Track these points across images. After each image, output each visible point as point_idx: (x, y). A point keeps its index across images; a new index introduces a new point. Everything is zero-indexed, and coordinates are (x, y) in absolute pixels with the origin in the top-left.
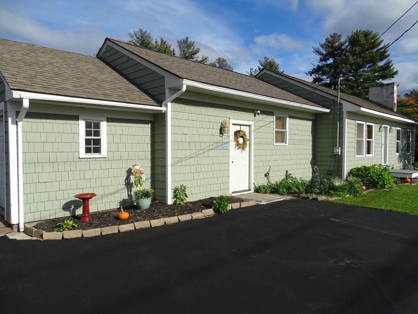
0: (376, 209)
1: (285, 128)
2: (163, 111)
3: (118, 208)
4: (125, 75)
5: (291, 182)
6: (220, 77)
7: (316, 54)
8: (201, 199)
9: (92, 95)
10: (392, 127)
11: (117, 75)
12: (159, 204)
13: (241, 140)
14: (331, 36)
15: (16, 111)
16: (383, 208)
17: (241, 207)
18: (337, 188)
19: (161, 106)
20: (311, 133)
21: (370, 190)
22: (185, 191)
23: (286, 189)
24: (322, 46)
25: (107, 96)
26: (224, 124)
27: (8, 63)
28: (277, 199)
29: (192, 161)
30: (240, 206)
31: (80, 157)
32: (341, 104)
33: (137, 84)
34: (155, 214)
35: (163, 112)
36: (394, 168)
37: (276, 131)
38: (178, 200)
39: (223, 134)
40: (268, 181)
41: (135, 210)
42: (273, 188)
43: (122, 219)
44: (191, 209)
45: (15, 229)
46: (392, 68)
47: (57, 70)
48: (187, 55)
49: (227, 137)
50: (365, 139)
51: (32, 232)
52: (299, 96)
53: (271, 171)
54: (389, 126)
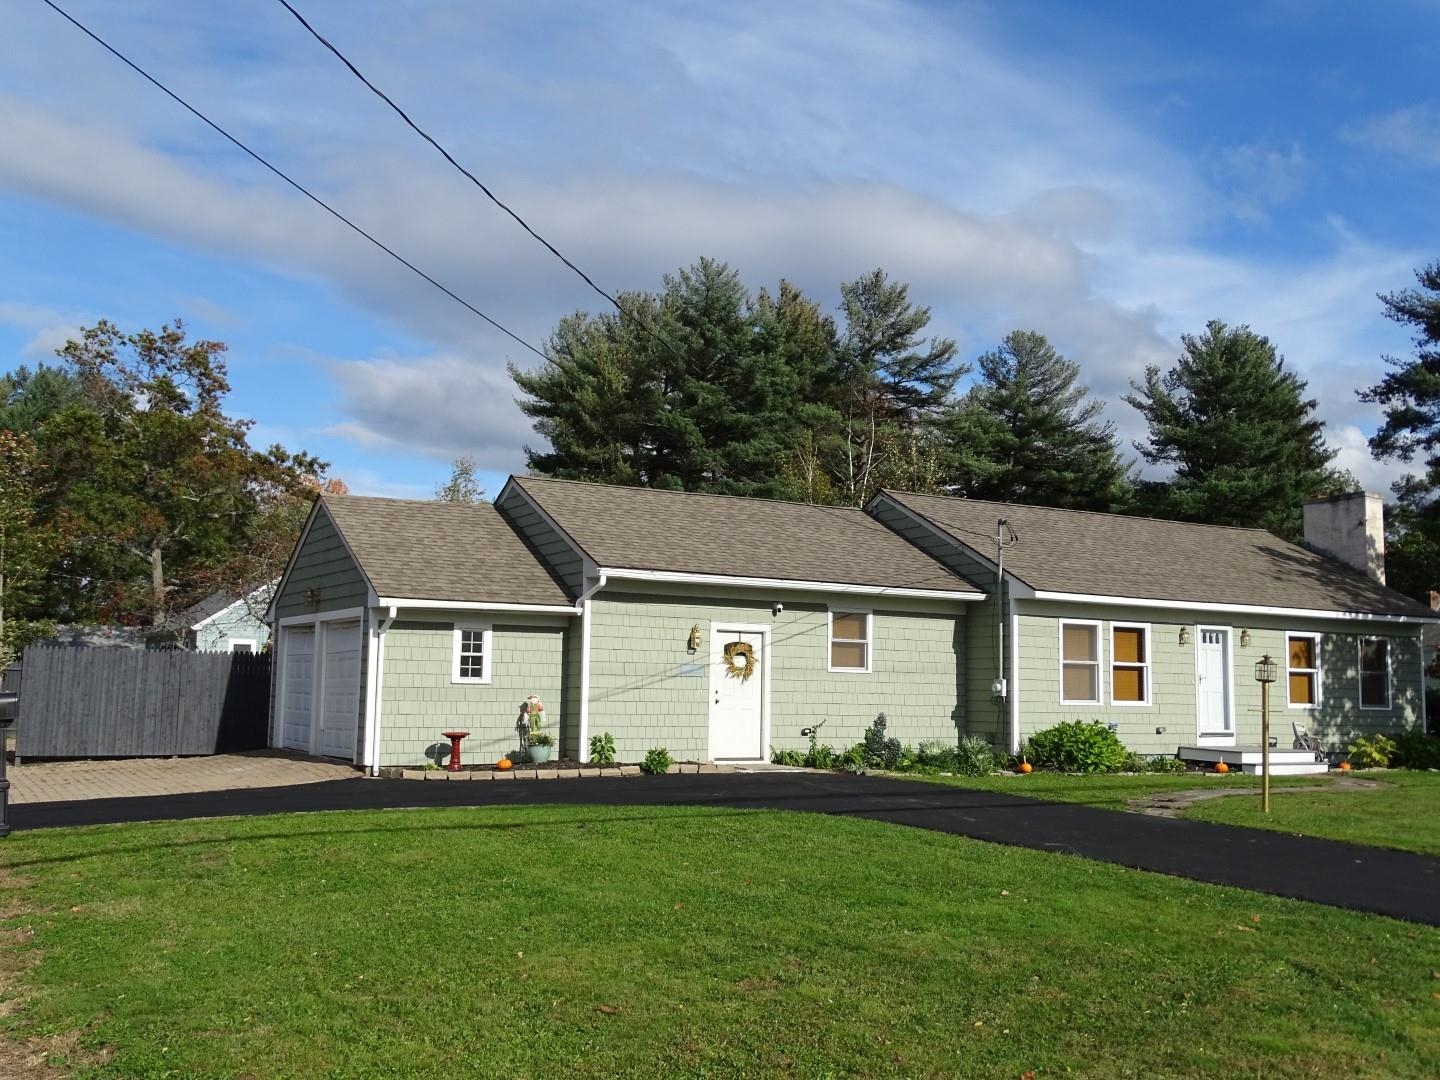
1: (863, 637)
2: (576, 612)
13: (740, 662)
15: (378, 621)
17: (700, 772)
19: (574, 606)
22: (612, 744)
26: (695, 631)
29: (628, 696)
31: (452, 683)
35: (579, 614)
37: (833, 643)
38: (598, 756)
39: (694, 649)
40: (810, 744)
41: (524, 760)
43: (502, 768)
45: (368, 771)
48: (879, 337)
49: (707, 655)
50: (1105, 661)
54: (1236, 628)
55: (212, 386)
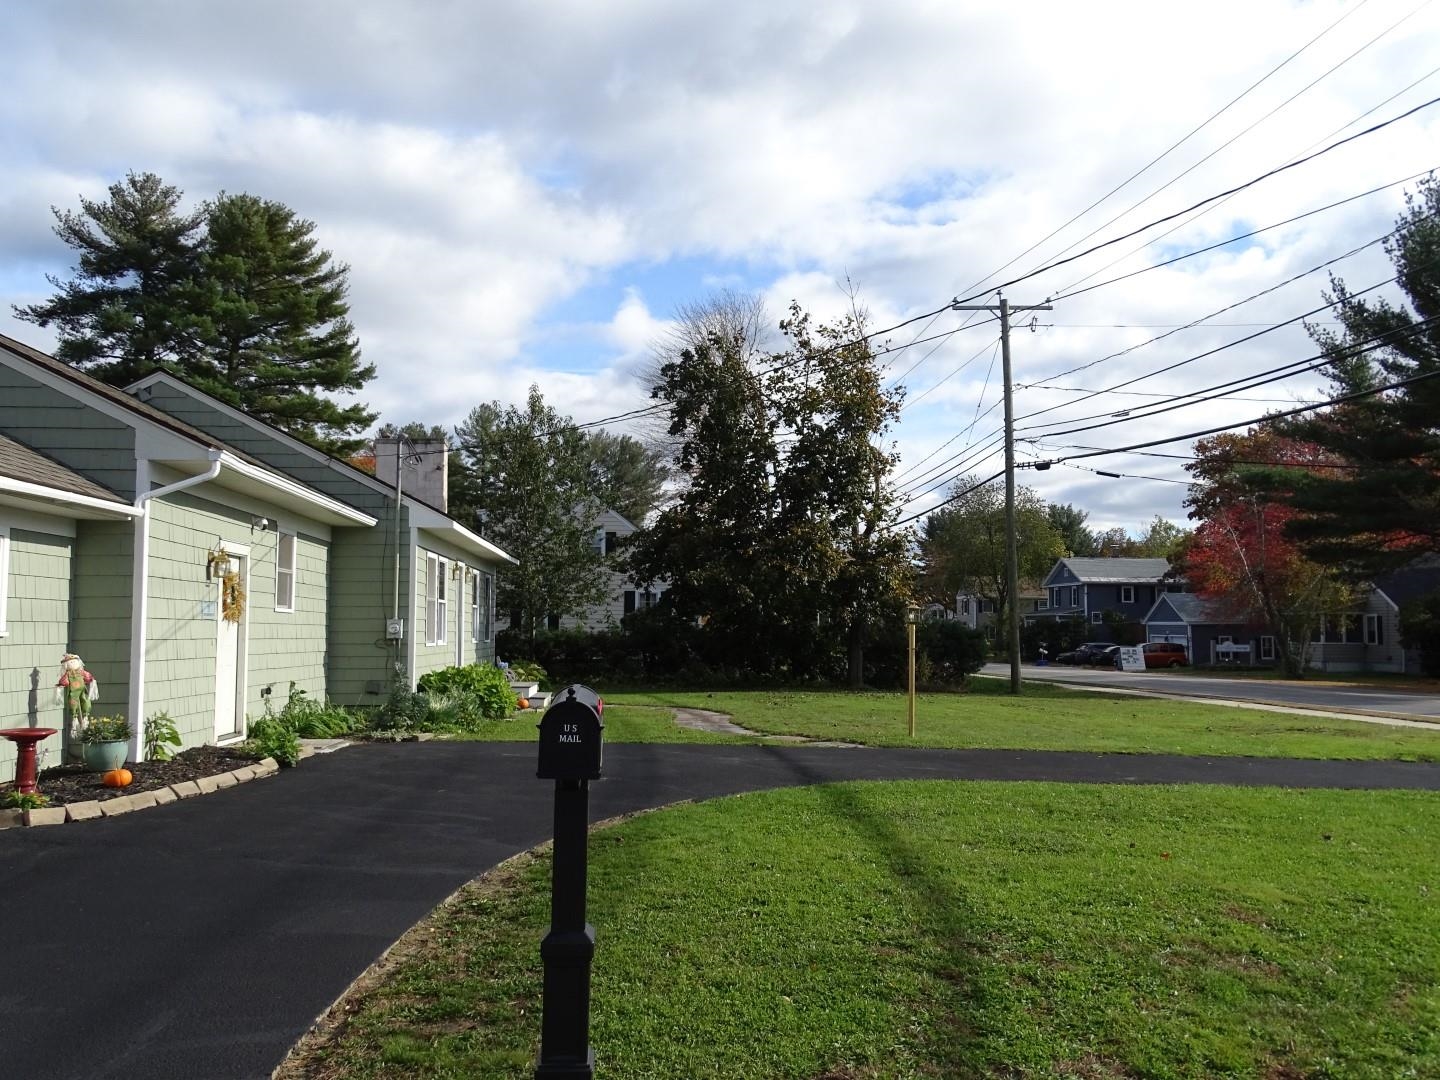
1: (290, 567)
2: (131, 515)
7: (67, 241)
13: (229, 596)
18: (438, 714)
19: (132, 505)
20: (326, 580)
22: (168, 727)
26: (218, 553)
32: (404, 509)
35: (133, 518)
37: (278, 573)
39: (210, 579)
40: (266, 708)
46: (355, 352)
49: (215, 587)
50: (436, 598)
54: (465, 565)
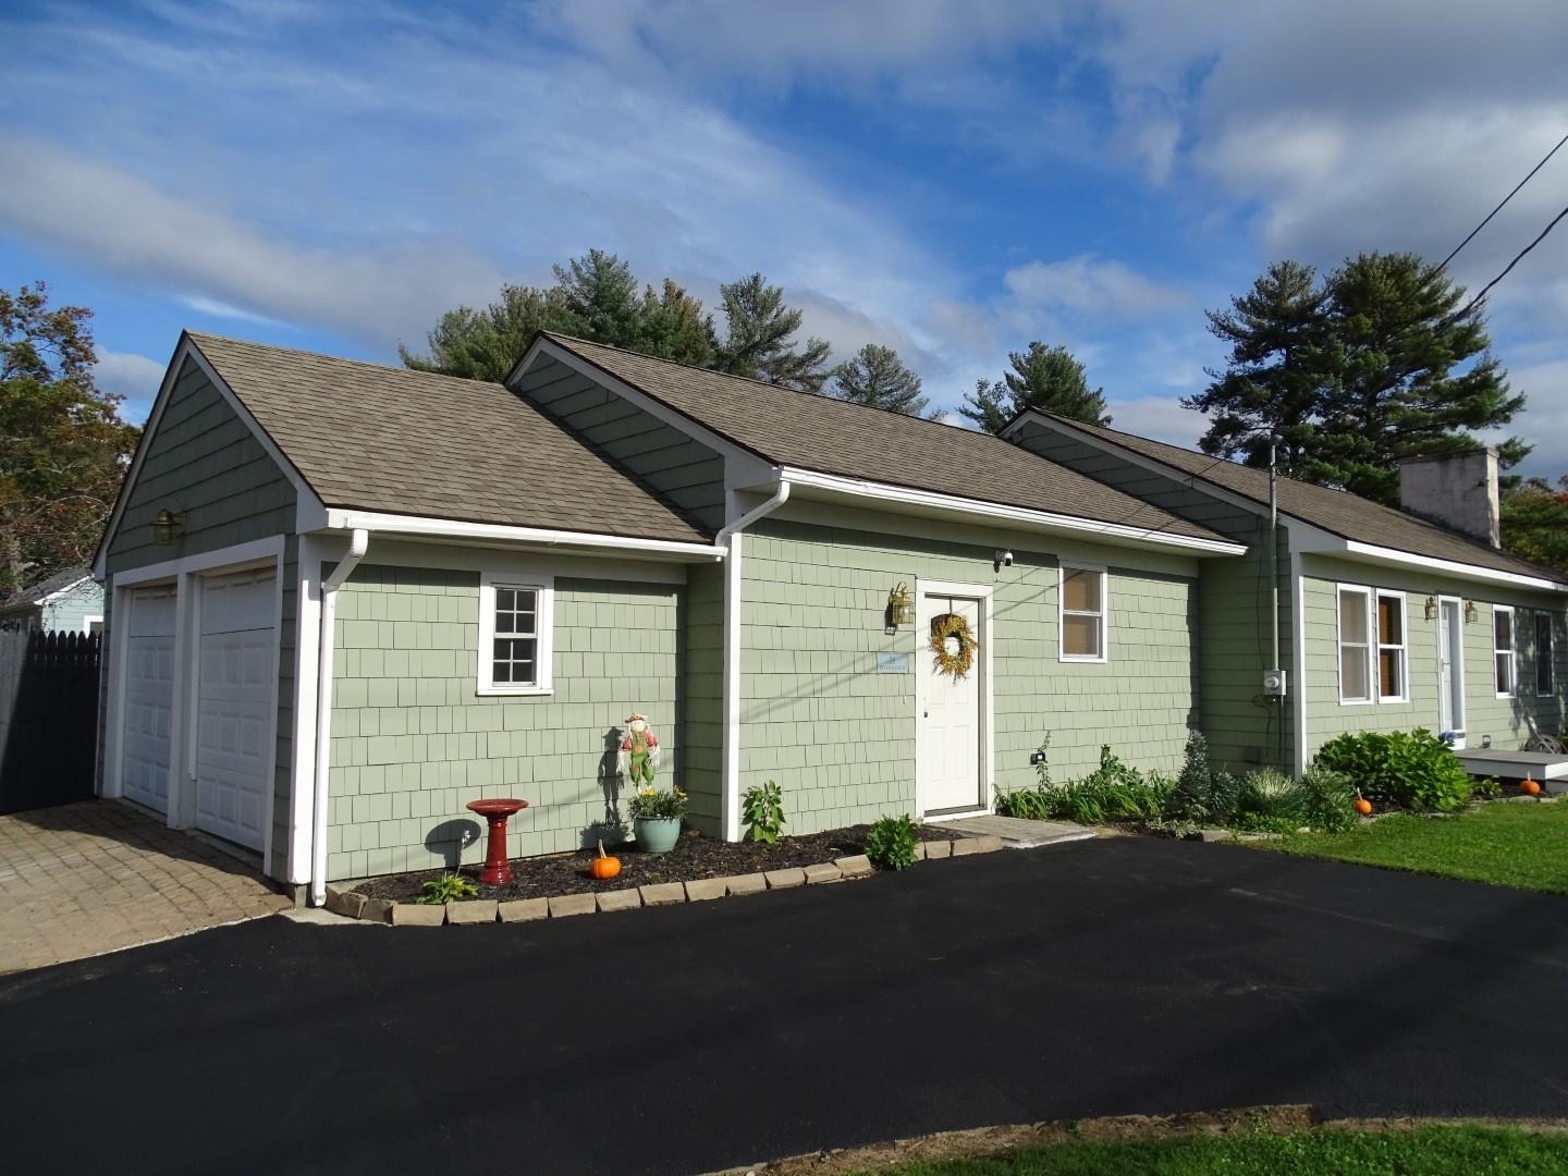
0: (1385, 868)
1: (1097, 607)
2: (716, 556)
3: (578, 848)
4: (597, 445)
5: (1120, 784)
6: (886, 448)
7: (1219, 336)
8: (828, 829)
9: (521, 513)
10: (1476, 605)
11: (573, 445)
12: (702, 840)
13: (952, 646)
14: (1274, 273)
15: (322, 562)
16: (1408, 866)
17: (955, 854)
18: (1269, 802)
19: (712, 544)
20: (1188, 623)
21: (1387, 815)
22: (779, 802)
23: (1102, 806)
24: (1241, 305)
25: (562, 517)
26: (899, 595)
27: (292, 427)
28: (1068, 835)
29: (801, 710)
30: (951, 853)
31: (479, 694)
32: (1282, 530)
33: (635, 474)
34: (697, 866)
35: (719, 559)
36: (1492, 746)
37: (1065, 616)
38: (757, 828)
39: (895, 626)
40: (1040, 777)
41: (633, 855)
42: (1058, 803)
43: (602, 878)
44: (800, 855)
45: (301, 899)
46: (1502, 384)
47: (412, 438)
48: (757, 338)
49: (910, 635)
50: (1373, 643)
51: (358, 906)
52: (1143, 500)
53: (1050, 745)
54: (1463, 599)
55: (77, 352)
